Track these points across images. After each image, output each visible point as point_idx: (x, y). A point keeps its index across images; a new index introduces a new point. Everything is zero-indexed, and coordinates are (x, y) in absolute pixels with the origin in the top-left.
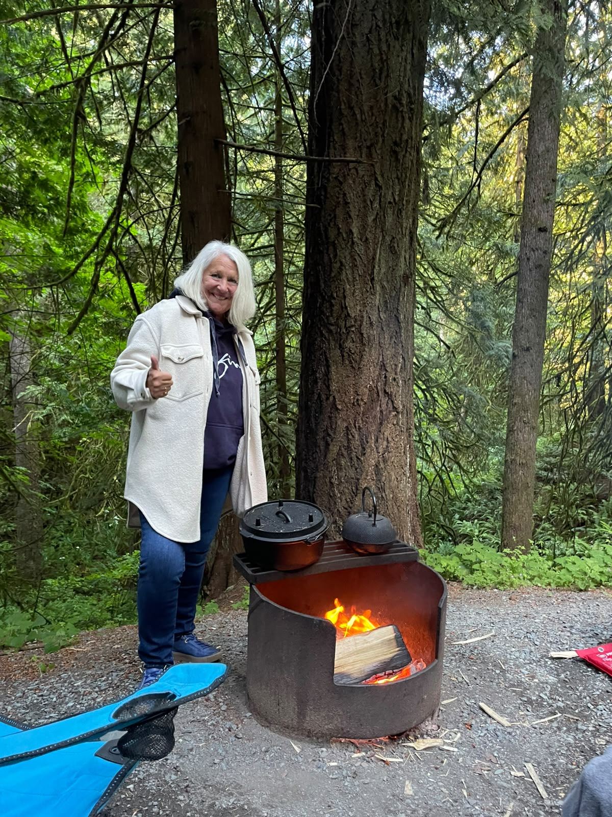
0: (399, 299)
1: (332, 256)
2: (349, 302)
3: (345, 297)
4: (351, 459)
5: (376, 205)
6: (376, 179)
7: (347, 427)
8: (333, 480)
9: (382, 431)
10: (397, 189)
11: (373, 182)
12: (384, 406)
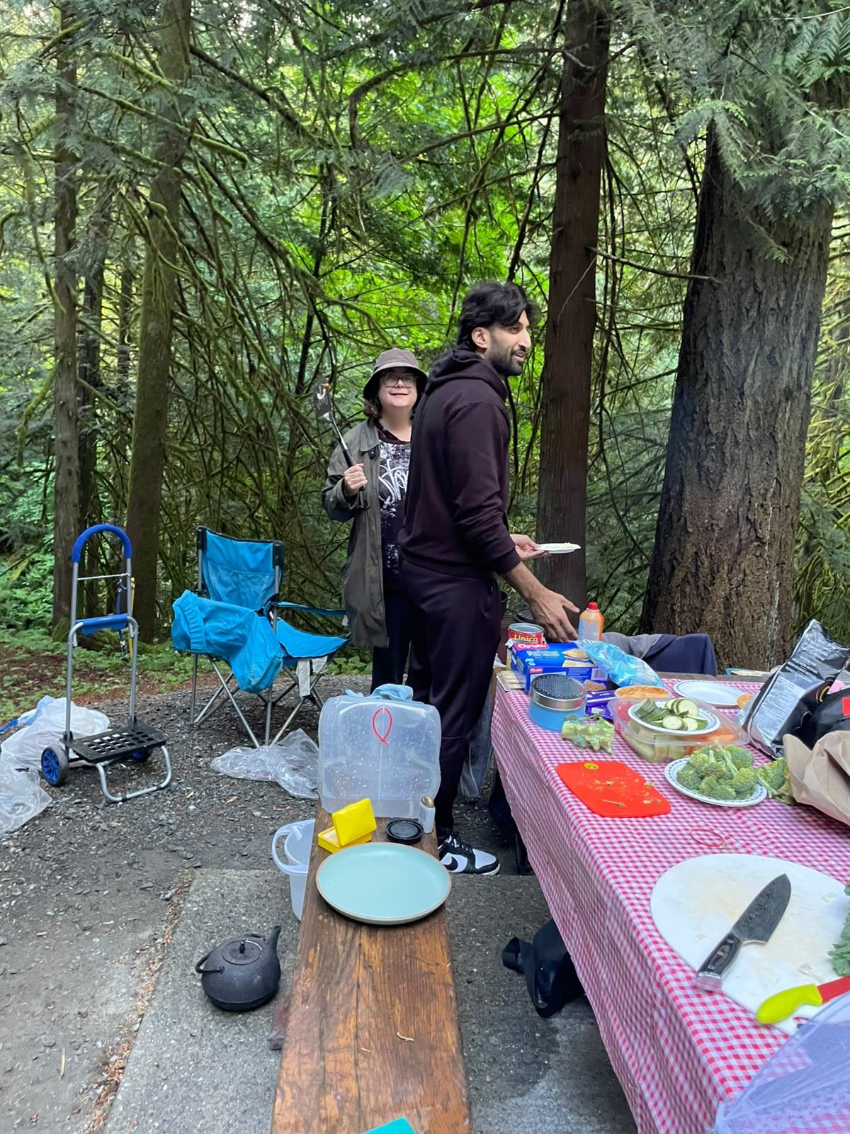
0: (777, 416)
1: (698, 366)
2: (712, 417)
3: (708, 412)
4: (698, 587)
5: (753, 313)
6: (755, 285)
7: (696, 553)
8: (674, 608)
9: (739, 561)
10: (783, 293)
11: (752, 288)
12: (744, 535)
